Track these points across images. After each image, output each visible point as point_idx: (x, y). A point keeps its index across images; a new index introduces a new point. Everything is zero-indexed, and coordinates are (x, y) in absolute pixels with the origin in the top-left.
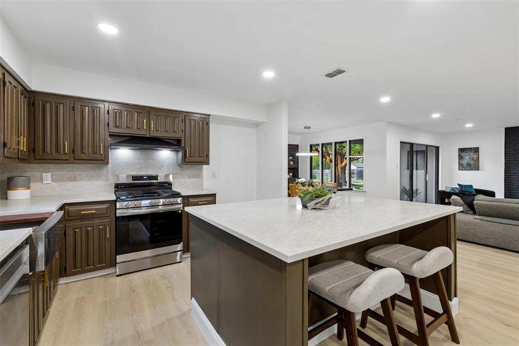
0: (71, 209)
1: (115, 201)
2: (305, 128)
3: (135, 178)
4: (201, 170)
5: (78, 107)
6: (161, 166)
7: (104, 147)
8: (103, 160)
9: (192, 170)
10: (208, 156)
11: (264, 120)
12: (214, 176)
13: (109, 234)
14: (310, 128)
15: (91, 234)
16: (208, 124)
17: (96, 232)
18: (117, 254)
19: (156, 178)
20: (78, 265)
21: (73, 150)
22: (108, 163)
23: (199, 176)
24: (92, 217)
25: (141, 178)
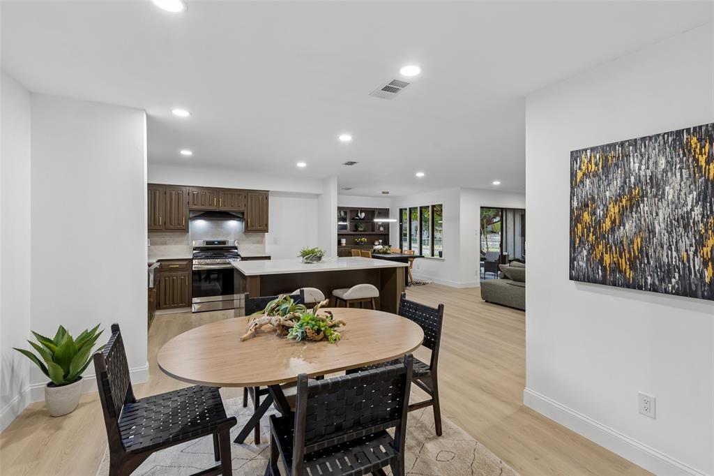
0: (163, 263)
1: (192, 259)
2: (383, 193)
3: (208, 243)
4: (263, 236)
5: (168, 192)
6: (229, 234)
7: (186, 220)
8: (185, 230)
9: (255, 237)
10: (267, 225)
11: (320, 192)
12: (275, 241)
13: (188, 282)
14: (388, 193)
15: (176, 282)
16: (267, 198)
17: (179, 281)
18: (193, 297)
19: (224, 243)
20: (168, 303)
21: (165, 223)
22: (188, 232)
23: (262, 242)
24: (176, 270)
25: (213, 243)
